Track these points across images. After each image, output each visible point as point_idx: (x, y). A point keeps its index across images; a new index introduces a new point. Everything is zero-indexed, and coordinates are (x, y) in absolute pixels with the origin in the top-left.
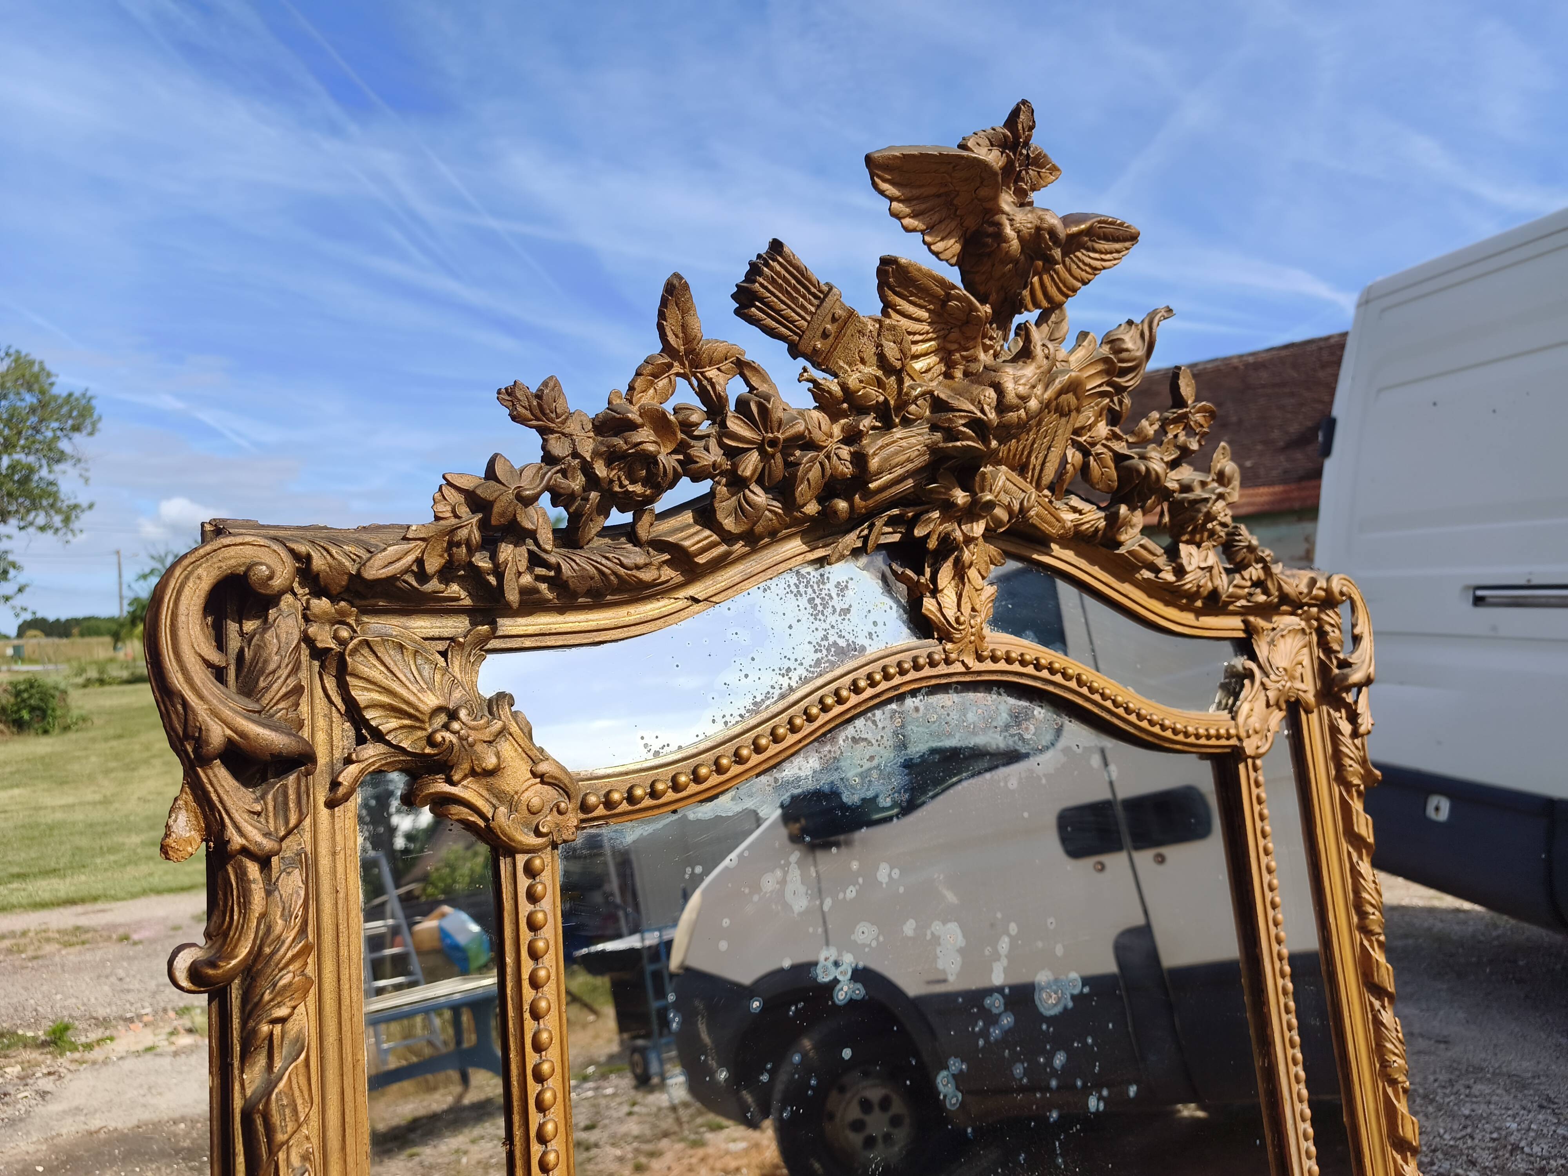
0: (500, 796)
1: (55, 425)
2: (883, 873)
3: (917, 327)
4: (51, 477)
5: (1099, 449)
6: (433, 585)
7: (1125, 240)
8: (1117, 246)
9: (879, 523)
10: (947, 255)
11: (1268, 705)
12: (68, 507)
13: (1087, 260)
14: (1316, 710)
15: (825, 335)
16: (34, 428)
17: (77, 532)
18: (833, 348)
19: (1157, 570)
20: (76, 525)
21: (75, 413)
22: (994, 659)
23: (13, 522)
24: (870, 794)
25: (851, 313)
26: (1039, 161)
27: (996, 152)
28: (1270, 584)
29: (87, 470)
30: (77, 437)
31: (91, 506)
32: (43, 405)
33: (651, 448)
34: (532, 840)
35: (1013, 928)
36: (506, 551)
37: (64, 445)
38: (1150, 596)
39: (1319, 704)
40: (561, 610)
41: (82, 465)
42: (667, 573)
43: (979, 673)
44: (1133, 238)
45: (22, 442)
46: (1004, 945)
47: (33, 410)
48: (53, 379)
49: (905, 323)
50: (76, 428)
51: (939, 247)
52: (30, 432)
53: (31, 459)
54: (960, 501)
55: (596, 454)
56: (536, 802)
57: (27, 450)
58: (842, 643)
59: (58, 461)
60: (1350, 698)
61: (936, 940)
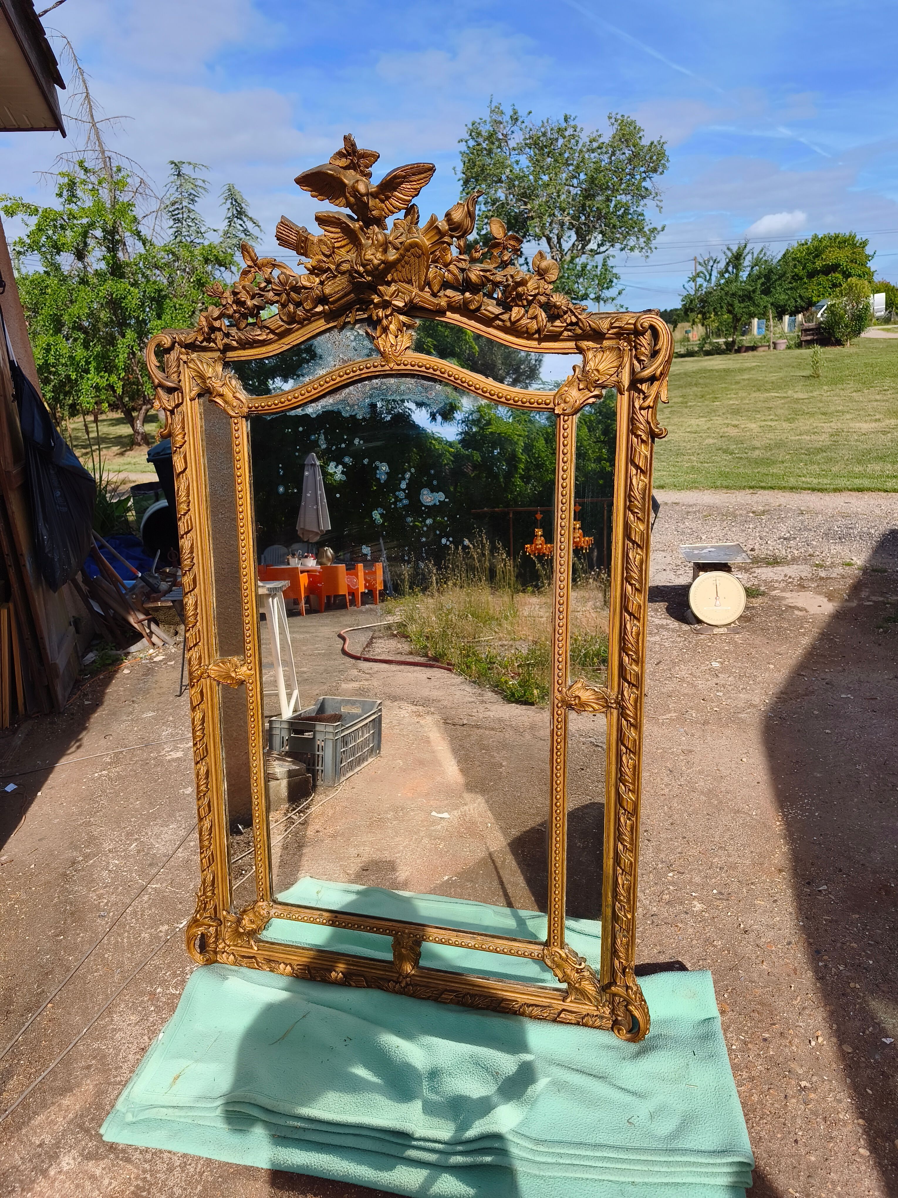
0: (226, 402)
1: (642, 169)
2: (356, 441)
3: (337, 236)
4: (639, 209)
5: (452, 267)
6: (205, 344)
7: (425, 172)
8: (423, 175)
9: (353, 311)
10: (342, 204)
11: (580, 390)
12: (649, 230)
13: (409, 187)
14: (626, 393)
15: (302, 247)
16: (630, 174)
17: (654, 250)
18: (307, 251)
19: (503, 321)
20: (654, 243)
21: (655, 158)
22: (405, 365)
23: (618, 246)
24: (353, 414)
25: (307, 238)
26: (364, 156)
27: (344, 160)
28: (581, 324)
29: (661, 201)
30: (656, 177)
31: (663, 229)
32: (635, 155)
33: (243, 299)
34: (234, 415)
35: (413, 470)
36: (217, 333)
37: (646, 184)
38: (506, 333)
39: (629, 390)
40: (244, 349)
41: (658, 198)
42: (271, 336)
43: (399, 370)
44: (431, 169)
45: (623, 186)
46: (408, 475)
47: (630, 160)
48: (641, 134)
49: (332, 235)
50: (655, 171)
51: (337, 202)
52: (628, 177)
53: (629, 197)
54: (375, 301)
55: (233, 302)
56: (235, 404)
57: (626, 192)
58: (345, 358)
59: (643, 197)
60: (644, 387)
61: (377, 468)
